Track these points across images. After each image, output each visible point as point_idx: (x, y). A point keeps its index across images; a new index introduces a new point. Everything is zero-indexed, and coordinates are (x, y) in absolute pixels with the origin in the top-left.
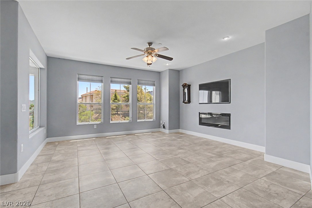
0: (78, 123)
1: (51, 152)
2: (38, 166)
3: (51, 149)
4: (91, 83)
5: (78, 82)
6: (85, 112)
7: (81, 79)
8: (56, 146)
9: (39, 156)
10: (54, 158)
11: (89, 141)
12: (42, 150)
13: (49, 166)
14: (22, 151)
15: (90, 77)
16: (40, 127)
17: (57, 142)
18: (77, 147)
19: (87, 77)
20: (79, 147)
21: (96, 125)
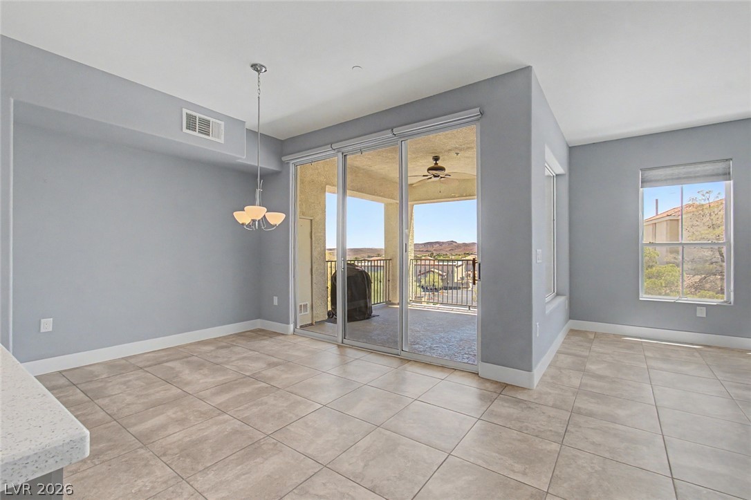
0: (644, 297)
1: (583, 351)
2: (561, 372)
3: (582, 346)
4: (684, 186)
5: (641, 189)
6: (654, 268)
7: (651, 181)
8: (591, 341)
9: (559, 352)
10: (592, 367)
11: (679, 349)
12: (563, 343)
13: (584, 381)
14: (538, 335)
15: (682, 171)
16: (558, 294)
17: (591, 332)
18: (646, 357)
19: (669, 171)
20: (651, 358)
21: (705, 308)
